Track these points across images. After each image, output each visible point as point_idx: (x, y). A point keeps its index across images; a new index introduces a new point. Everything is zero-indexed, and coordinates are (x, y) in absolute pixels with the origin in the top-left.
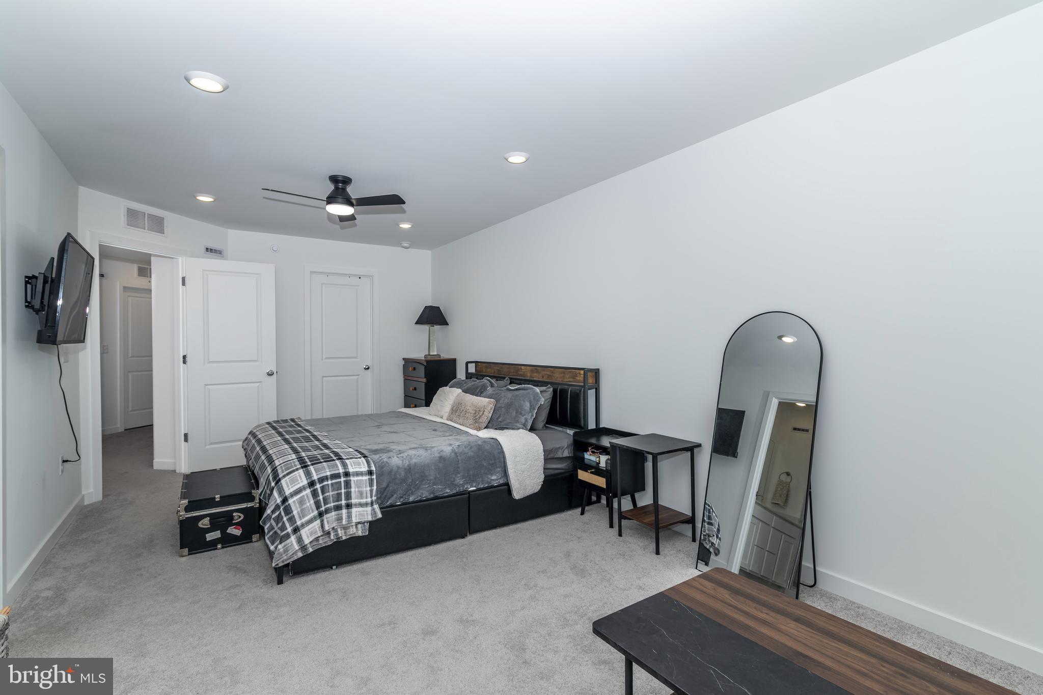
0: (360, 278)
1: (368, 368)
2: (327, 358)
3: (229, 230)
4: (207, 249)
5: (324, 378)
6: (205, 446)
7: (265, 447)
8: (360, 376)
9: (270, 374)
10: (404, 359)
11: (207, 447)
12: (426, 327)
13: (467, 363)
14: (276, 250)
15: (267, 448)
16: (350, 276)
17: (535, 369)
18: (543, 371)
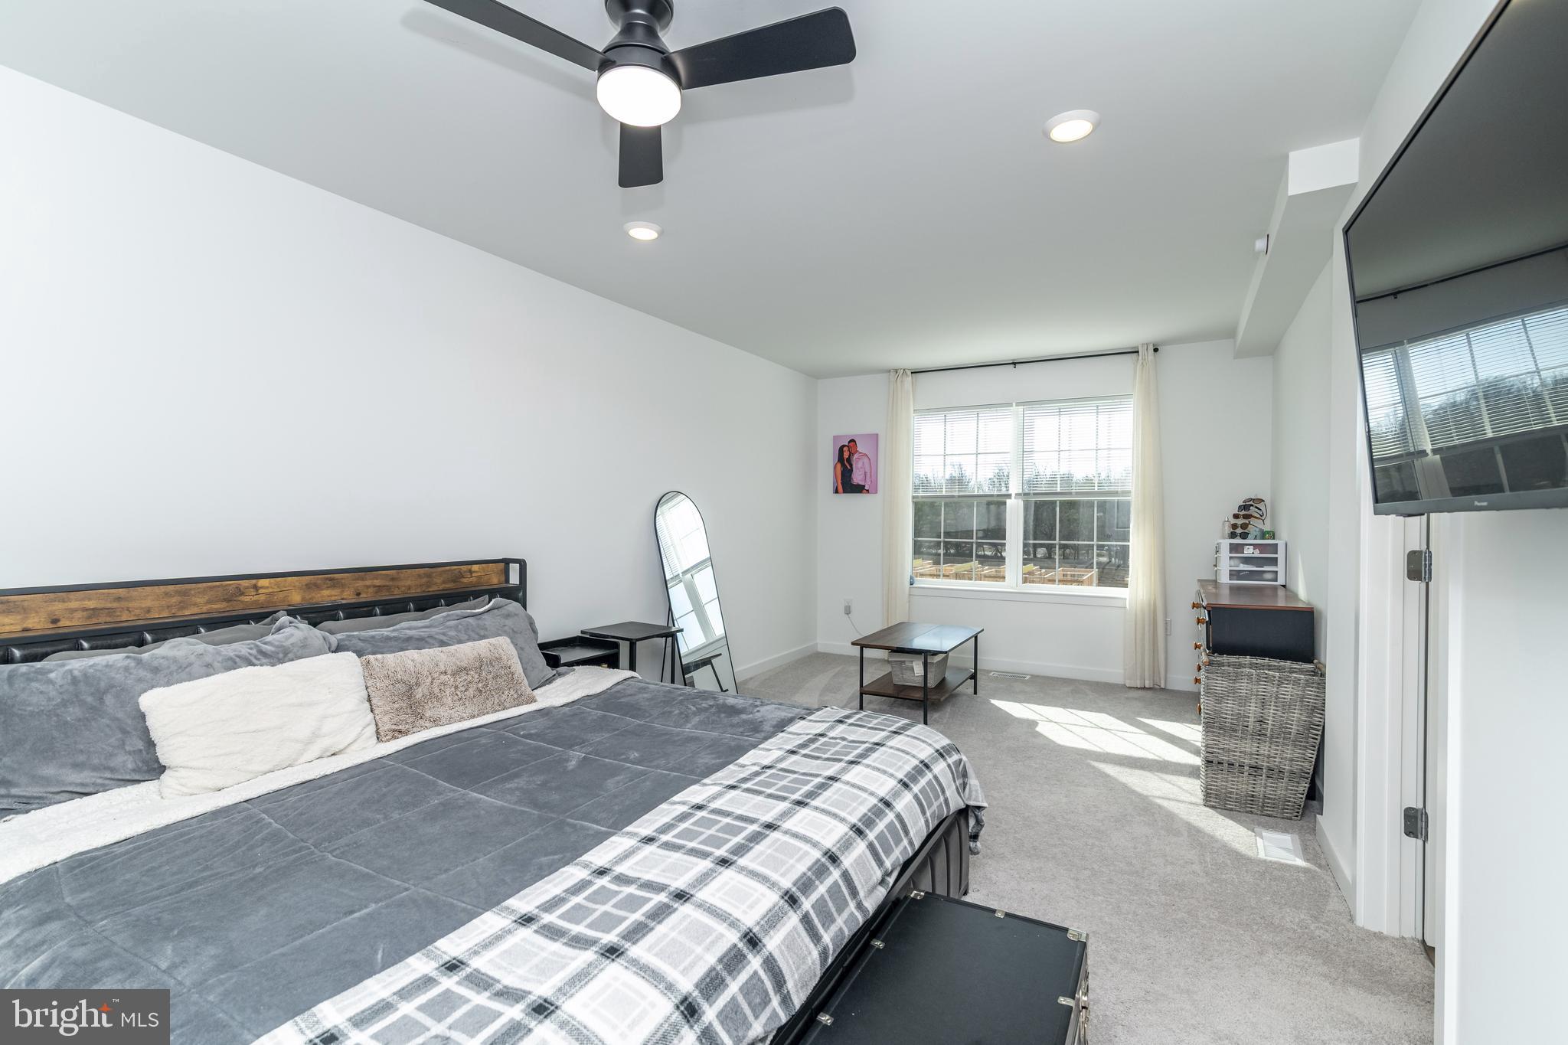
17: (327, 579)
18: (357, 579)
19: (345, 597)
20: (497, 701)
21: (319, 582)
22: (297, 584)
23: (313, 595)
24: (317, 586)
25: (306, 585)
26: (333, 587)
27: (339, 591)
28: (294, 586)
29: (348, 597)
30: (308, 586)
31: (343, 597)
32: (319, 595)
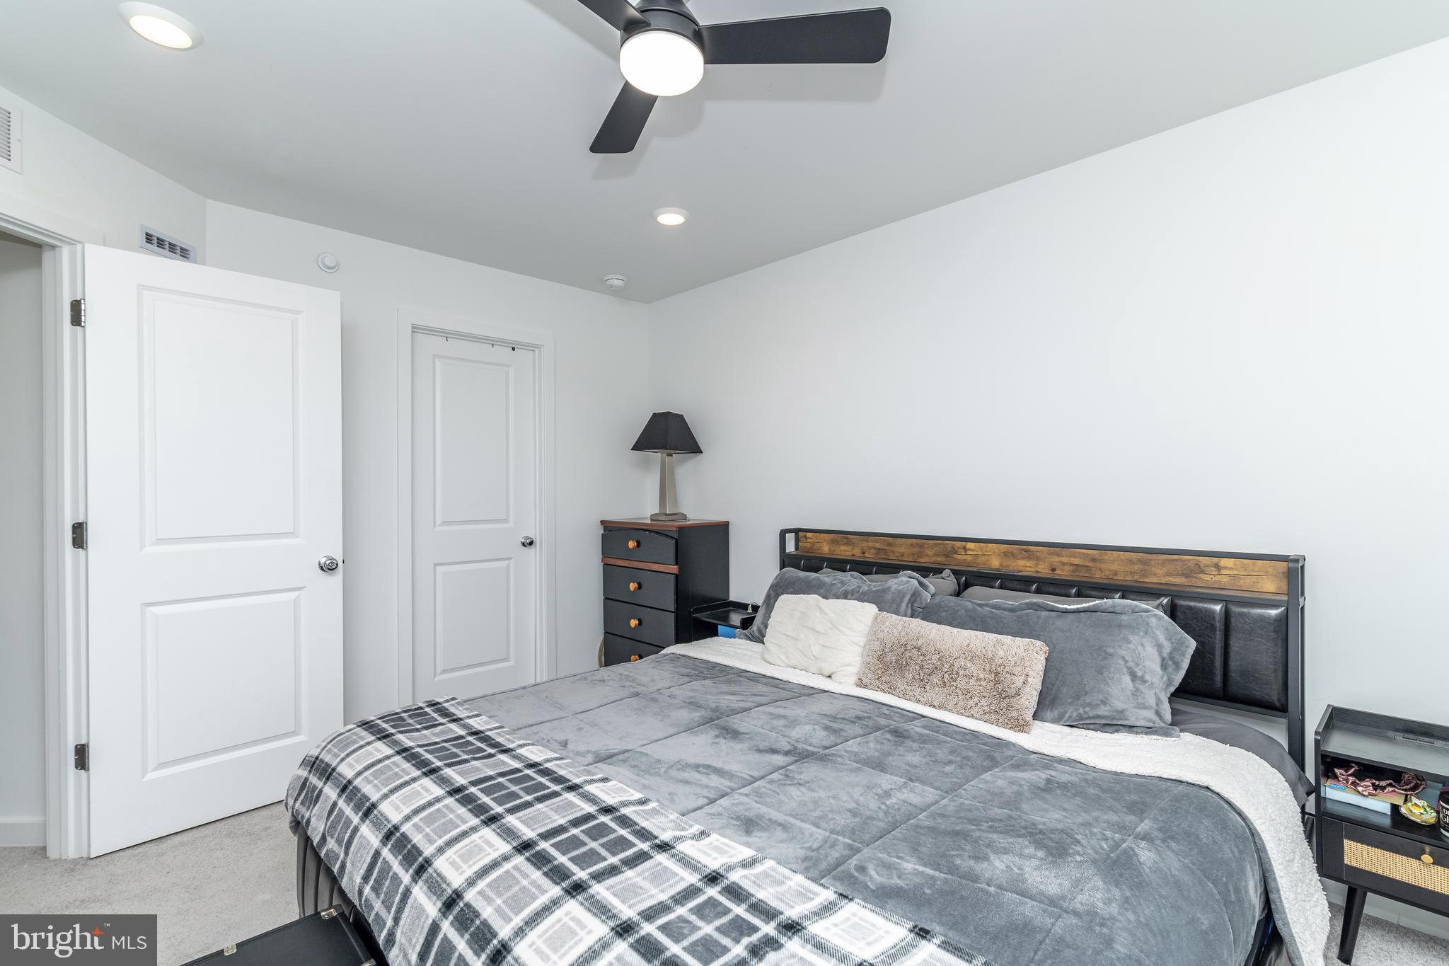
0: (513, 349)
1: (531, 543)
2: (444, 523)
3: (209, 201)
4: (149, 238)
5: (438, 568)
6: (144, 773)
7: (322, 761)
8: (512, 561)
9: (329, 568)
10: (602, 522)
11: (151, 776)
12: (656, 456)
13: (783, 533)
14: (331, 265)
15: (327, 760)
16: (493, 342)
17: (1022, 550)
18: (1052, 554)
19: (1040, 570)
20: (961, 703)
21: (1015, 551)
22: (996, 550)
23: (1010, 562)
24: (1013, 555)
25: (1004, 553)
26: (1029, 558)
27: (1034, 563)
28: (994, 552)
29: (1043, 570)
30: (1006, 554)
31: (1037, 569)
32: (1015, 564)
